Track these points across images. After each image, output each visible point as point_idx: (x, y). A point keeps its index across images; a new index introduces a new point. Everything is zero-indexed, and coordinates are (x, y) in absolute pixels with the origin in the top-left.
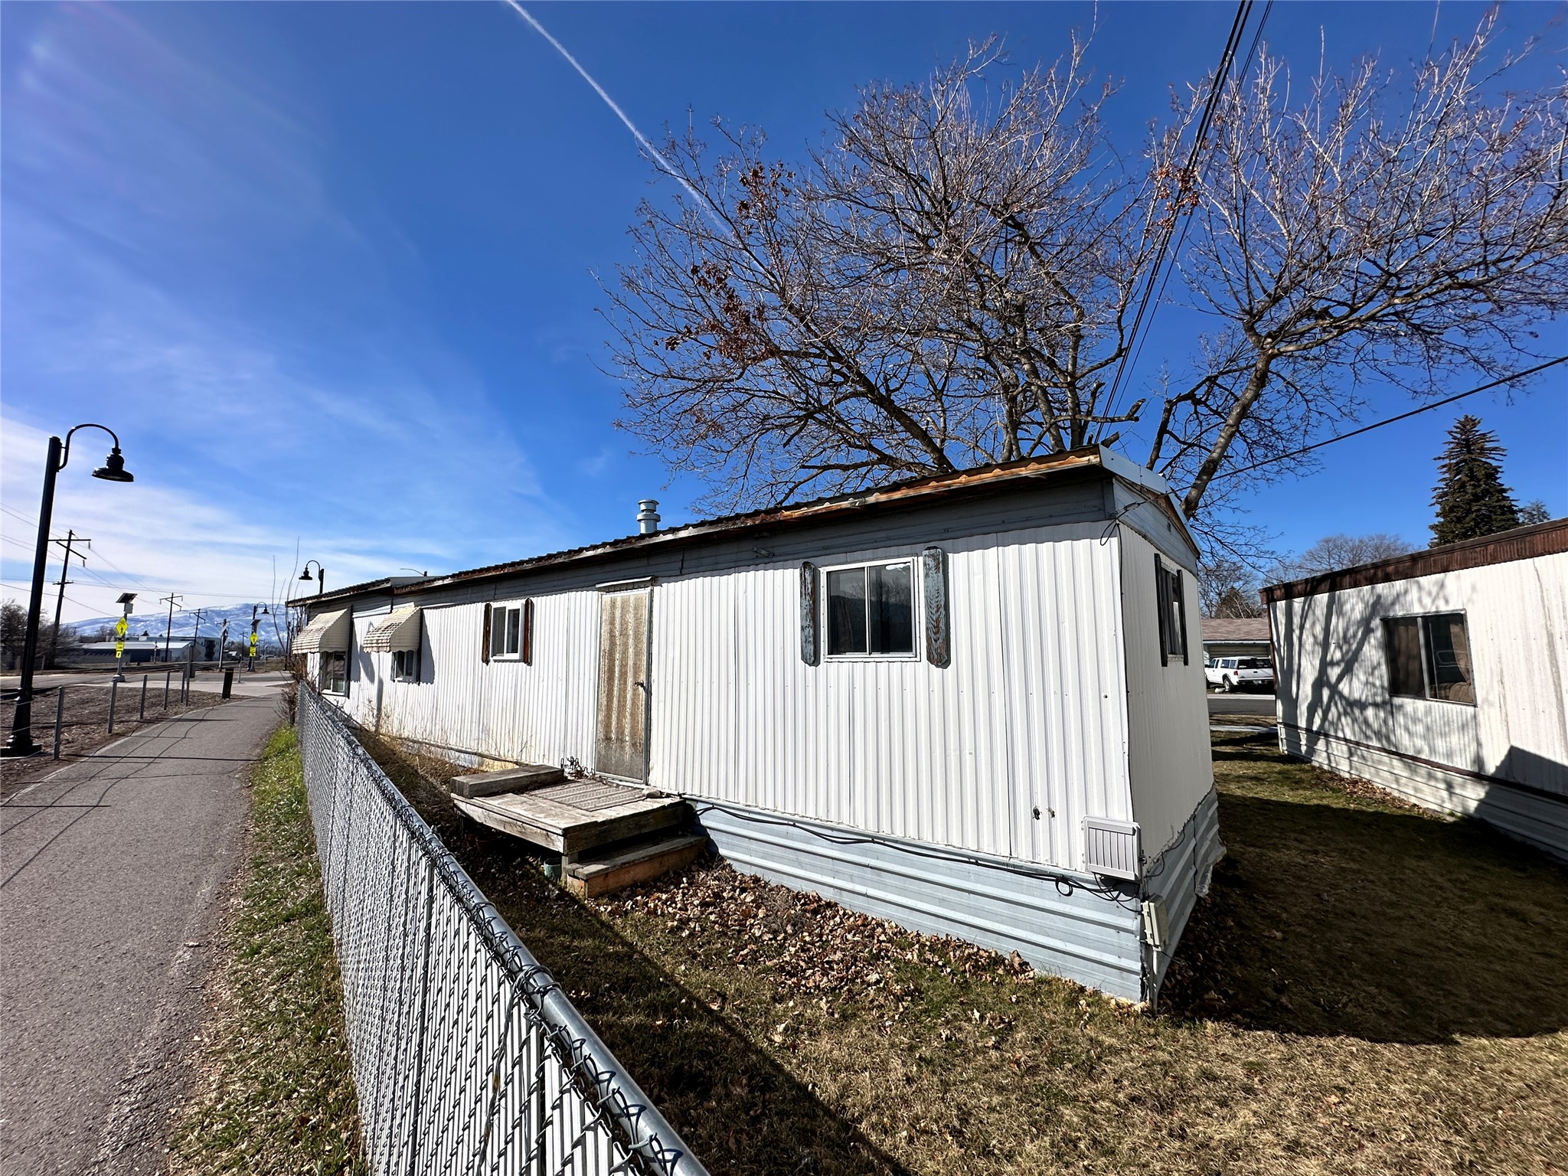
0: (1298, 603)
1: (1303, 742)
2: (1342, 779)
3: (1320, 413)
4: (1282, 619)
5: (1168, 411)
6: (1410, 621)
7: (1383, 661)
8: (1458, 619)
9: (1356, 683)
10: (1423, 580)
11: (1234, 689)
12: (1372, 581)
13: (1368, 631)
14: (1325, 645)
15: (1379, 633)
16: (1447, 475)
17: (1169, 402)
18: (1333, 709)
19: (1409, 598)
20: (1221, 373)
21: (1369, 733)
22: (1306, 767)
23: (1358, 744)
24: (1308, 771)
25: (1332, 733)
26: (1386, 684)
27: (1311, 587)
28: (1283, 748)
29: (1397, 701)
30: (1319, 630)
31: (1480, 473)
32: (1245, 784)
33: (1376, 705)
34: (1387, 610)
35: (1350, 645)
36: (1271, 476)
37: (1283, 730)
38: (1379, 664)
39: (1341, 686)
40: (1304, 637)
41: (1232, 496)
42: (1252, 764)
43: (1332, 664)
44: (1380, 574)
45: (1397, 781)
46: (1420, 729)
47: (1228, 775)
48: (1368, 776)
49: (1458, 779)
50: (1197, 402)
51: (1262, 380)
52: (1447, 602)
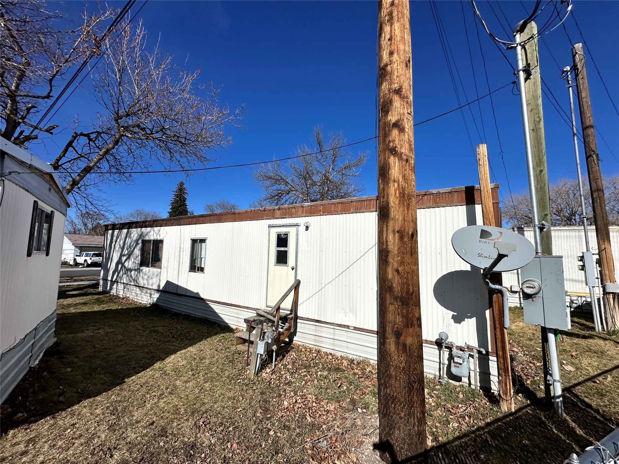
0: (116, 232)
1: (109, 285)
2: (120, 298)
3: (138, 164)
4: (109, 237)
5: (75, 138)
6: (149, 241)
7: (140, 254)
8: (161, 241)
9: (130, 262)
10: (155, 228)
11: (88, 266)
12: (141, 227)
13: (137, 244)
14: (123, 249)
15: (140, 245)
16: (175, 197)
17: (75, 133)
18: (121, 272)
19: (150, 234)
20: (104, 132)
21: (131, 280)
22: (108, 295)
23: (127, 284)
24: (108, 297)
25: (119, 281)
26: (139, 263)
27: (122, 226)
28: (101, 289)
29: (141, 268)
30: (122, 242)
31: (182, 199)
32: (78, 307)
33: (135, 270)
34: (144, 237)
35: (131, 249)
36: (117, 181)
37: (102, 282)
38: (138, 256)
39: (125, 264)
40: (116, 245)
41: (100, 184)
42: (85, 297)
43: (124, 255)
44: (144, 225)
45: (137, 296)
46: (146, 277)
47: (71, 304)
48: (128, 295)
49: (153, 292)
50: (90, 140)
51: (116, 143)
52: (160, 236)
